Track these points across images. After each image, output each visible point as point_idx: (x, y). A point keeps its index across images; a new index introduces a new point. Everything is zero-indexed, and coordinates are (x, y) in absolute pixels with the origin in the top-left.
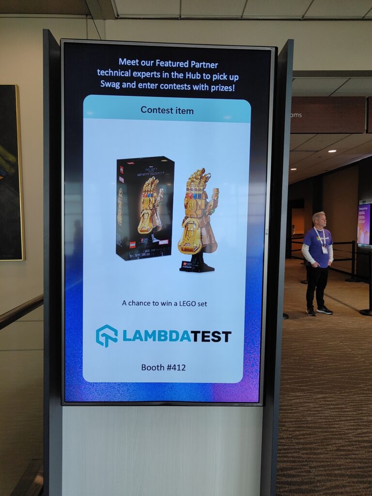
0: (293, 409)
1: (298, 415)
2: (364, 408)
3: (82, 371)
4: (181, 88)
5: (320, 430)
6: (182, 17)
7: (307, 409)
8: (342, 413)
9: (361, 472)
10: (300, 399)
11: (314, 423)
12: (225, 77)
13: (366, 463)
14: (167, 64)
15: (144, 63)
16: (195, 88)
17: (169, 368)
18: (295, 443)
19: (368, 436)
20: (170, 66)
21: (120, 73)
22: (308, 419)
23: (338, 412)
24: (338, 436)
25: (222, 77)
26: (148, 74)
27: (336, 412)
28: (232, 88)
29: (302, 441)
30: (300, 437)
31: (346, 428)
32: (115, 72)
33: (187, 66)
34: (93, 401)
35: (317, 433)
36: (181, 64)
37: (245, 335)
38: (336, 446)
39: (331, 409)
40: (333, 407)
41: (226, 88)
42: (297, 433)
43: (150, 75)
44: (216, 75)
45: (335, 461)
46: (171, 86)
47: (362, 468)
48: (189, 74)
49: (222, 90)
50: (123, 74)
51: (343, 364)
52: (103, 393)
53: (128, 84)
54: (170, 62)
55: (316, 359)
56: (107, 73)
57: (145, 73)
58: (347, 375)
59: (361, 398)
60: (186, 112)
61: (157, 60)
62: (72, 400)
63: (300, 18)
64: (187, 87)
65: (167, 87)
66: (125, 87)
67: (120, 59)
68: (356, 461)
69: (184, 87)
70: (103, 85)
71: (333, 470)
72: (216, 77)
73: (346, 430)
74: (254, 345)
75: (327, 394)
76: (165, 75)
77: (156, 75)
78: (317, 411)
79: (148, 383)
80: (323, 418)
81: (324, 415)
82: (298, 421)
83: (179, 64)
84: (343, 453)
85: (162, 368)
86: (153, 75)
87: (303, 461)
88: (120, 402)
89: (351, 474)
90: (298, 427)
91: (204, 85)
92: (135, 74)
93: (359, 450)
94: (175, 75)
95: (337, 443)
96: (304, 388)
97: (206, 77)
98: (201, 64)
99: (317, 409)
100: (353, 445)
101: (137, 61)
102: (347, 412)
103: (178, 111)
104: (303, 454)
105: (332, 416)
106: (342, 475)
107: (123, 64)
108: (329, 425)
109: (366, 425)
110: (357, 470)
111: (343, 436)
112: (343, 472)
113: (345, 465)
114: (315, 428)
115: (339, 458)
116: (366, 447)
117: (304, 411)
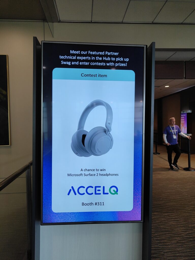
0: (154, 221)
1: (155, 224)
2: (189, 220)
3: (51, 207)
4: (101, 64)
5: (168, 232)
6: (92, 22)
7: (160, 221)
8: (178, 223)
9: (190, 254)
10: (156, 216)
11: (164, 229)
12: (122, 59)
13: (192, 249)
14: (94, 53)
15: (83, 53)
16: (108, 64)
17: (96, 204)
18: (155, 240)
19: (192, 235)
20: (95, 54)
21: (71, 58)
22: (161, 227)
23: (176, 222)
24: (177, 235)
25: (121, 59)
26: (84, 58)
27: (175, 222)
28: (126, 65)
29: (159, 238)
30: (158, 236)
31: (181, 231)
32: (68, 57)
33: (104, 54)
34: (57, 222)
35: (166, 234)
36: (101, 53)
37: (134, 186)
38: (176, 241)
39: (173, 221)
40: (173, 220)
41: (123, 65)
42: (156, 234)
43: (86, 58)
44: (118, 58)
45: (176, 249)
46: (96, 64)
47: (191, 252)
48: (104, 58)
49: (121, 65)
50: (72, 58)
51: (177, 197)
52: (62, 218)
53: (75, 62)
54: (95, 52)
55: (163, 195)
56: (64, 57)
57: (83, 57)
58: (179, 203)
59: (187, 215)
60: (103, 76)
61: (89, 51)
62: (46, 222)
63: (151, 23)
64: (104, 64)
65: (94, 64)
66: (73, 64)
67: (71, 51)
68: (187, 248)
69: (102, 64)
70: (62, 63)
71: (176, 254)
72: (118, 59)
73: (181, 232)
74: (138, 191)
75: (170, 213)
76: (93, 58)
77: (89, 58)
78: (165, 222)
79: (85, 212)
80: (169, 226)
81: (170, 224)
82: (156, 228)
83: (100, 53)
84: (180, 244)
85: (92, 204)
86: (87, 58)
87: (160, 250)
88: (71, 222)
89: (185, 255)
90: (156, 231)
91: (112, 63)
92: (78, 58)
93: (188, 243)
94: (98, 58)
95: (176, 239)
96: (158, 210)
97: (113, 59)
98: (110, 53)
99: (166, 221)
100: (185, 240)
101: (79, 51)
102: (181, 222)
103: (99, 76)
104: (160, 245)
105: (173, 225)
106: (181, 256)
107: (72, 53)
108: (172, 229)
109: (191, 229)
110: (187, 253)
111: (180, 235)
112: (181, 254)
113: (182, 251)
114: (166, 231)
115: (178, 247)
116: (191, 241)
117: (159, 222)
